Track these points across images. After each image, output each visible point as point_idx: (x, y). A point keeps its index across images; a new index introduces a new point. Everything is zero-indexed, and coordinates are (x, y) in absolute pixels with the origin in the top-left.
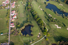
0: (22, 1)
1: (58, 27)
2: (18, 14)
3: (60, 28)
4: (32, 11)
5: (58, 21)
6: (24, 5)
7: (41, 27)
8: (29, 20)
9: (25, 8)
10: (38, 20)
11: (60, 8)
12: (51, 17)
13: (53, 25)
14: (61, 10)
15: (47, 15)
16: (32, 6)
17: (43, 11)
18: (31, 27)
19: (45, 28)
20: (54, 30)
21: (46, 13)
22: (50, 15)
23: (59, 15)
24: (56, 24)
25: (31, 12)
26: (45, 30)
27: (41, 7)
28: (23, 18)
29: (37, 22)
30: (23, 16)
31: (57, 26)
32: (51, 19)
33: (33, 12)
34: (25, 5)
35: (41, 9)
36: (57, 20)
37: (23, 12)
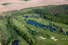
0: (2, 21)
1: (43, 39)
2: (2, 32)
3: (45, 38)
4: (15, 27)
5: (42, 33)
6: (5, 23)
7: (28, 41)
8: (14, 36)
9: (7, 26)
10: (23, 35)
11: (39, 23)
12: (34, 31)
13: (38, 37)
14: (41, 24)
15: (30, 30)
16: (14, 24)
17: (26, 26)
18: (19, 42)
19: (32, 41)
20: (40, 42)
21: (28, 28)
22: (32, 29)
23: (41, 28)
24: (40, 36)
25: (14, 29)
26: (33, 42)
27: (22, 23)
28: (8, 35)
29: (23, 37)
30: (8, 34)
31: (42, 37)
32: (35, 32)
33: (16, 29)
34: (7, 24)
35: (23, 26)
36: (40, 33)
37: (6, 30)
